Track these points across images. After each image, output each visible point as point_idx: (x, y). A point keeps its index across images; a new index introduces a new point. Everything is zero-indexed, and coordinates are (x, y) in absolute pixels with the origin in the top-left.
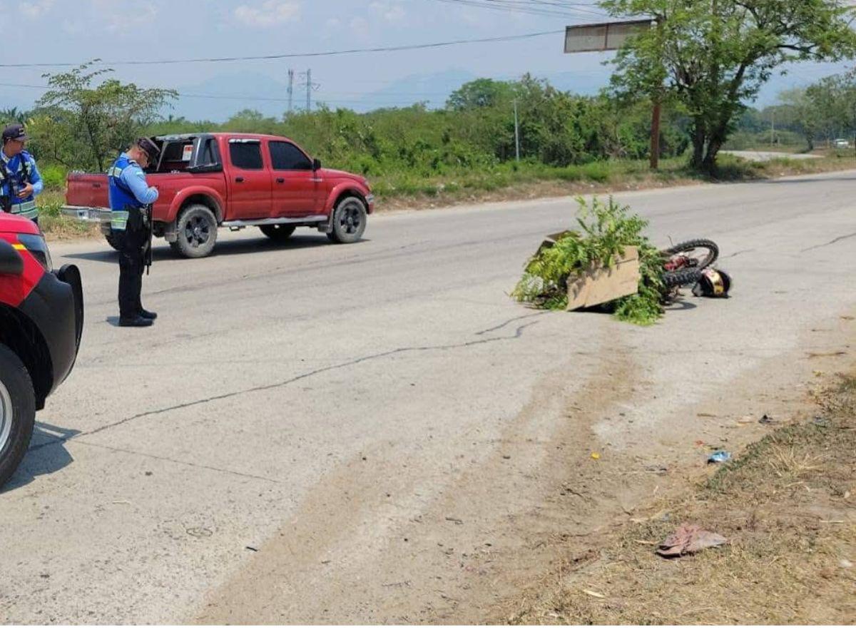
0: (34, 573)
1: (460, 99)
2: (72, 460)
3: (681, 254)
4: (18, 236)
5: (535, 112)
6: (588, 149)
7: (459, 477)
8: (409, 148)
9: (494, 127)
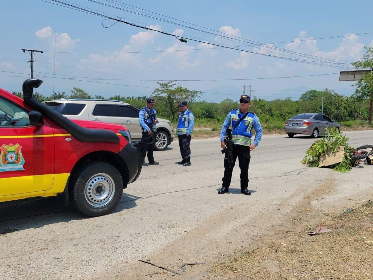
0: (115, 236)
1: (305, 97)
2: (136, 206)
3: (362, 150)
4: (119, 131)
5: (330, 103)
6: (349, 116)
7: (261, 214)
8: (283, 114)
9: (315, 107)
